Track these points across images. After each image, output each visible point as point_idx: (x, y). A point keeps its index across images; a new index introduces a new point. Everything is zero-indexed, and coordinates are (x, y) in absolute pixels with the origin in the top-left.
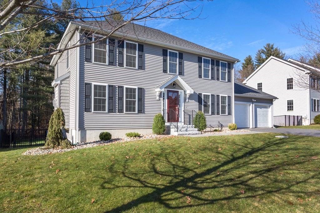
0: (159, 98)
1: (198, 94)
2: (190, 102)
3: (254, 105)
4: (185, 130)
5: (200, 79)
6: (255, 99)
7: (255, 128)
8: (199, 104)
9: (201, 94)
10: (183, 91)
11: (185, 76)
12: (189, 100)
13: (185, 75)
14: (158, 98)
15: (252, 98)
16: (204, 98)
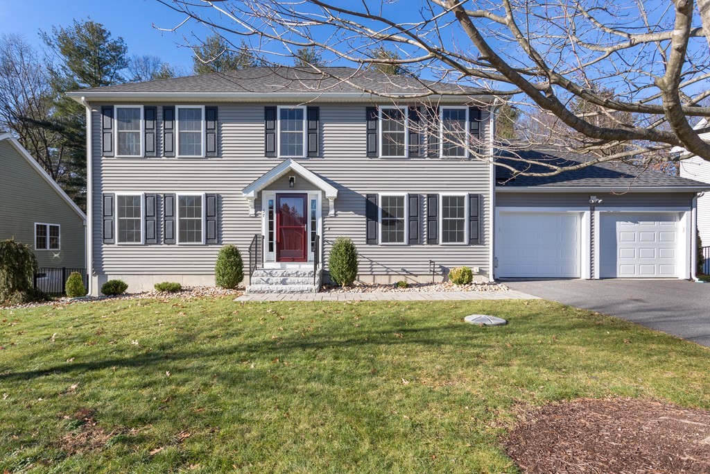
0: (256, 211)
1: (365, 196)
2: (339, 216)
3: (597, 214)
4: (279, 282)
5: (374, 161)
6: (599, 195)
7: (601, 278)
8: (367, 221)
9: (375, 196)
10: (319, 193)
11: (325, 159)
12: (338, 212)
13: (325, 155)
14: (252, 211)
15: (588, 195)
16: (383, 205)
